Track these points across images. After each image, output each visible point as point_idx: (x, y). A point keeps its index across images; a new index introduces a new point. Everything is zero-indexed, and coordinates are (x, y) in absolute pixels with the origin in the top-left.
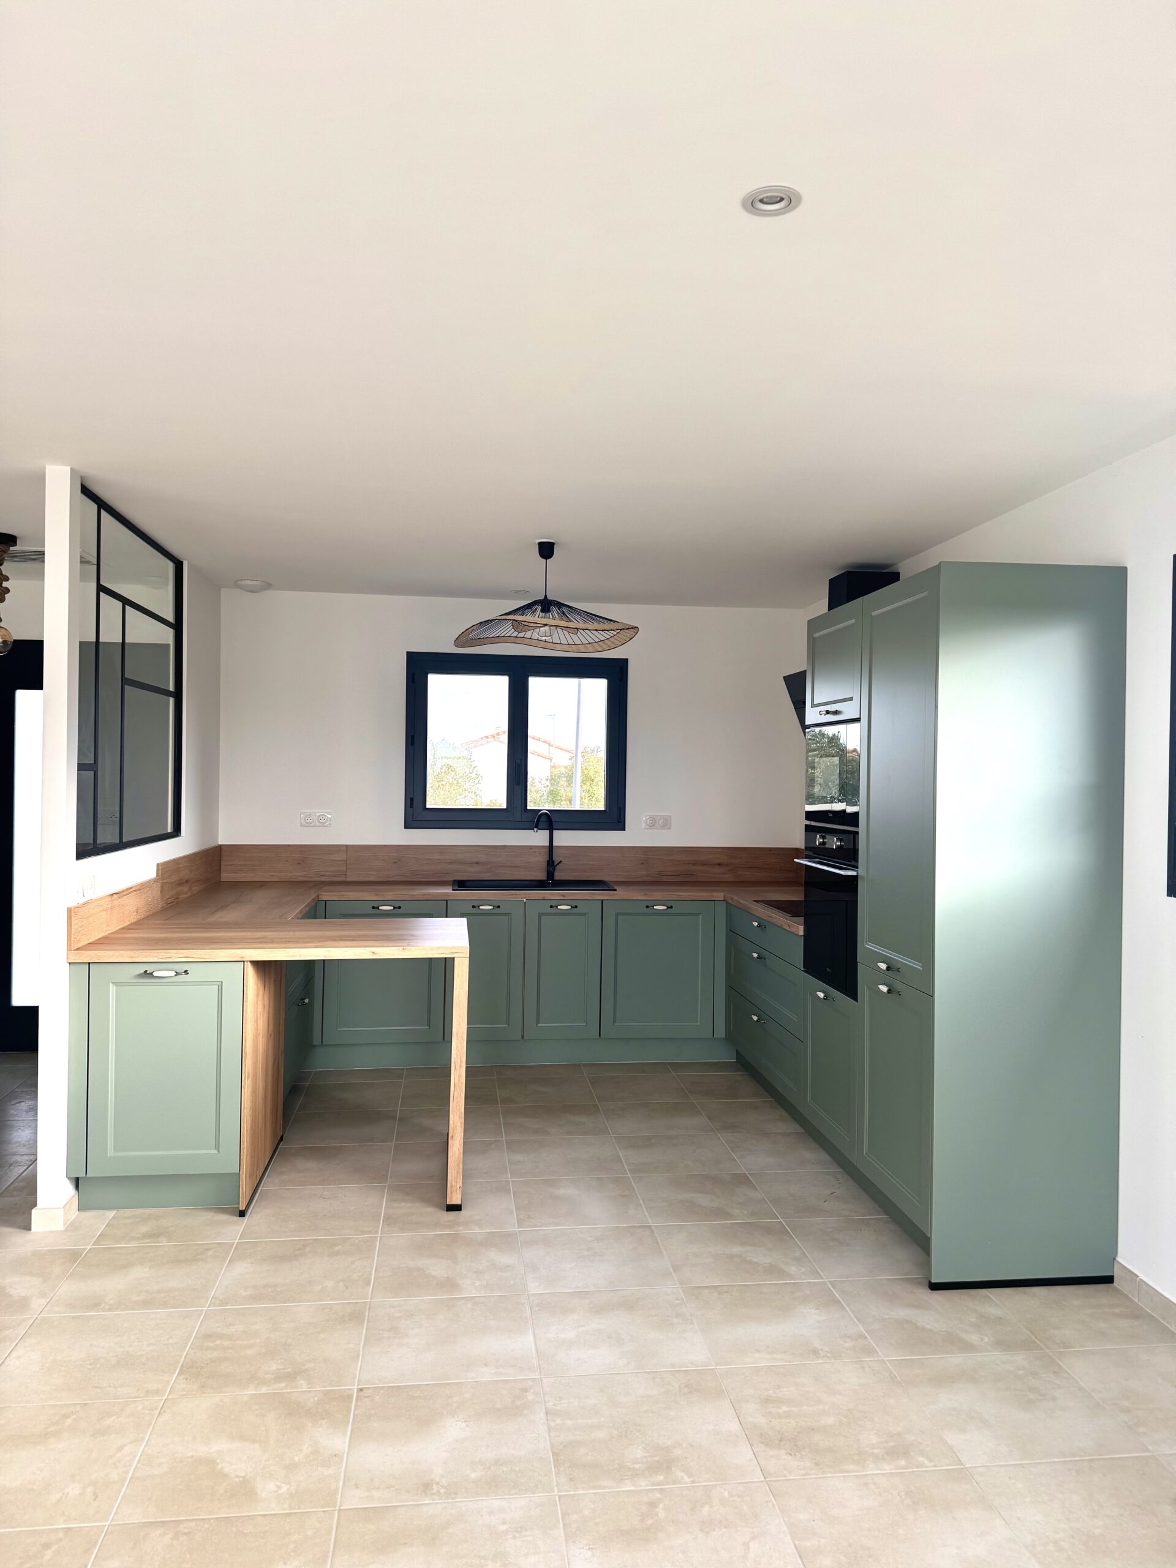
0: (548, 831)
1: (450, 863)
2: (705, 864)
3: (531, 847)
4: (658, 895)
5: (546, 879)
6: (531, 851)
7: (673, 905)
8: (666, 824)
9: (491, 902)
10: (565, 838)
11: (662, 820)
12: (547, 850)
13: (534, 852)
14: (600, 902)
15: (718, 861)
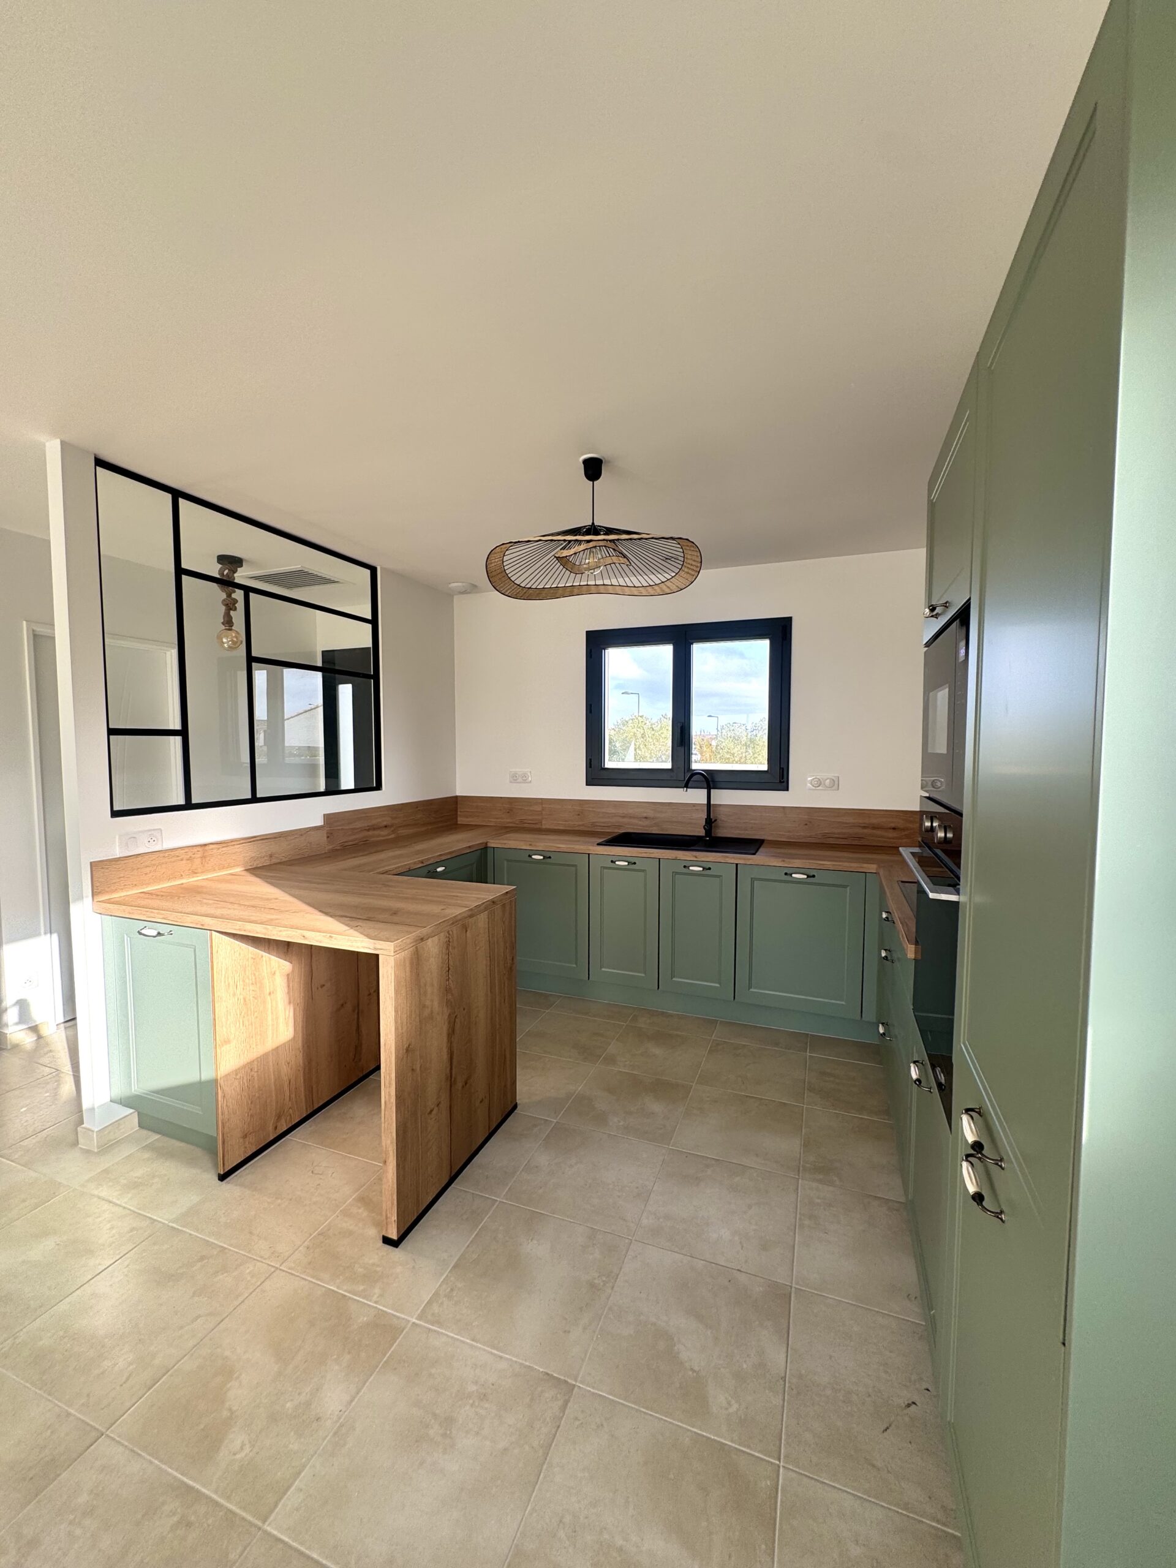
0: (706, 790)
1: (624, 817)
2: (875, 827)
3: (694, 805)
4: (797, 863)
5: (704, 835)
6: (694, 808)
7: (815, 874)
8: (835, 784)
9: (625, 858)
10: (724, 797)
11: (828, 781)
12: (705, 808)
13: (697, 809)
14: (735, 865)
15: (893, 825)
